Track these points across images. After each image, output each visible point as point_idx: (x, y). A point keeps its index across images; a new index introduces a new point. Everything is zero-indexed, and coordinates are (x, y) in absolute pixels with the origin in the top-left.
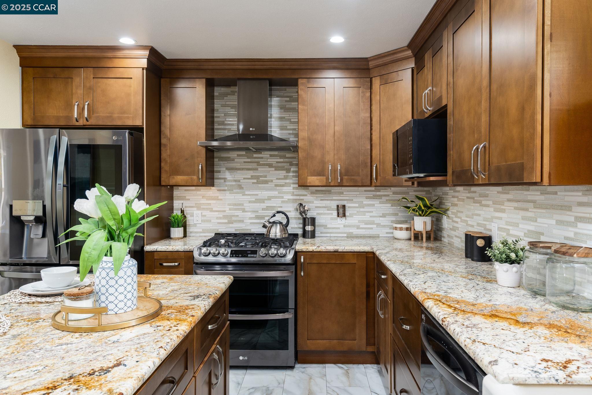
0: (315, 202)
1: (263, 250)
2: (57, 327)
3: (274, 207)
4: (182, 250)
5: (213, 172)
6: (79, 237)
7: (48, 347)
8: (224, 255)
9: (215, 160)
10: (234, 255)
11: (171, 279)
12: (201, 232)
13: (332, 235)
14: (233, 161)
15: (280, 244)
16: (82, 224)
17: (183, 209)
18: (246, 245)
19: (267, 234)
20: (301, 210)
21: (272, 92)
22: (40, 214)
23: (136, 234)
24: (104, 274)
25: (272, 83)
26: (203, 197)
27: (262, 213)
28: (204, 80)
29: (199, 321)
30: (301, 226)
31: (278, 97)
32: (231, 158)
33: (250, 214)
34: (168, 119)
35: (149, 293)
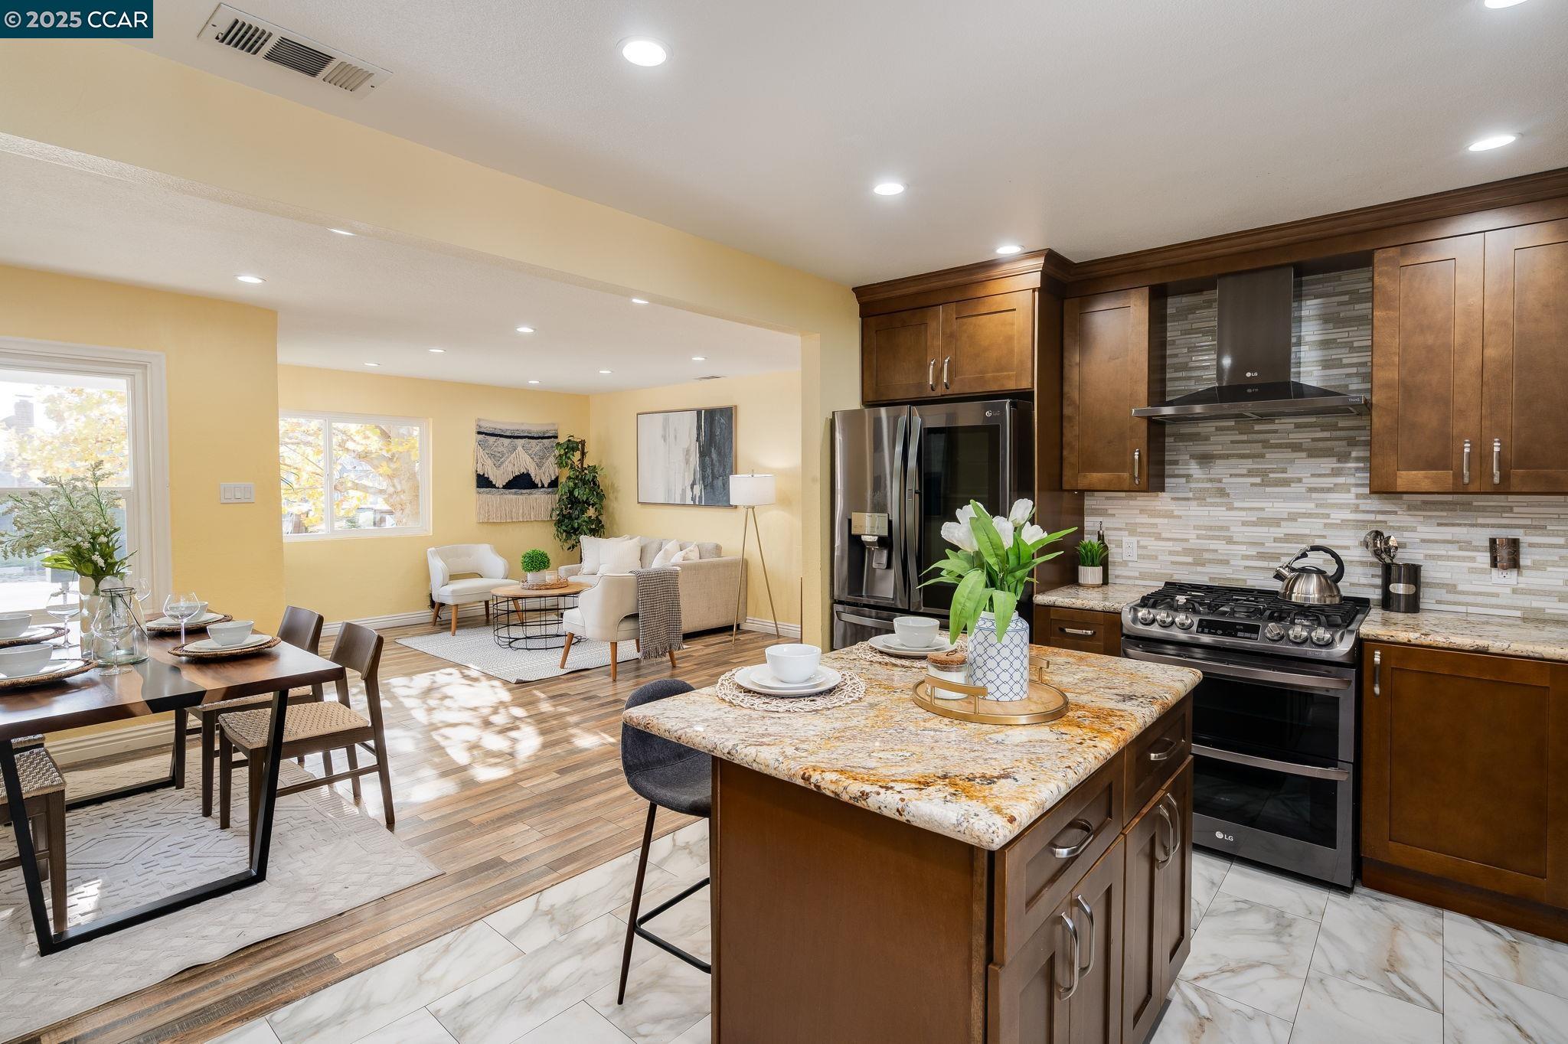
0: (1419, 529)
1: (1273, 626)
2: (921, 704)
3: (1305, 535)
4: (1100, 609)
5: (1162, 463)
6: (945, 578)
7: (912, 728)
8: (1185, 628)
9: (1167, 440)
10: (1206, 630)
11: (1081, 659)
12: (1136, 578)
13: (1471, 609)
14: (1206, 440)
15: (1318, 619)
16: (948, 558)
17: (1101, 532)
18: (1233, 612)
19: (1286, 592)
20: (1379, 545)
21: (1303, 288)
22: (885, 533)
23: (1027, 579)
24: (981, 637)
25: (1301, 270)
26: (1142, 511)
27: (1273, 547)
28: (1146, 291)
29: (1133, 741)
30: (1379, 581)
31: (1316, 297)
32: (1203, 434)
33: (1244, 547)
34: (1076, 371)
35: (1046, 678)
